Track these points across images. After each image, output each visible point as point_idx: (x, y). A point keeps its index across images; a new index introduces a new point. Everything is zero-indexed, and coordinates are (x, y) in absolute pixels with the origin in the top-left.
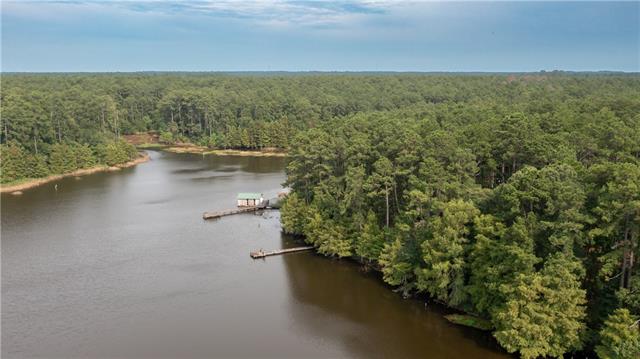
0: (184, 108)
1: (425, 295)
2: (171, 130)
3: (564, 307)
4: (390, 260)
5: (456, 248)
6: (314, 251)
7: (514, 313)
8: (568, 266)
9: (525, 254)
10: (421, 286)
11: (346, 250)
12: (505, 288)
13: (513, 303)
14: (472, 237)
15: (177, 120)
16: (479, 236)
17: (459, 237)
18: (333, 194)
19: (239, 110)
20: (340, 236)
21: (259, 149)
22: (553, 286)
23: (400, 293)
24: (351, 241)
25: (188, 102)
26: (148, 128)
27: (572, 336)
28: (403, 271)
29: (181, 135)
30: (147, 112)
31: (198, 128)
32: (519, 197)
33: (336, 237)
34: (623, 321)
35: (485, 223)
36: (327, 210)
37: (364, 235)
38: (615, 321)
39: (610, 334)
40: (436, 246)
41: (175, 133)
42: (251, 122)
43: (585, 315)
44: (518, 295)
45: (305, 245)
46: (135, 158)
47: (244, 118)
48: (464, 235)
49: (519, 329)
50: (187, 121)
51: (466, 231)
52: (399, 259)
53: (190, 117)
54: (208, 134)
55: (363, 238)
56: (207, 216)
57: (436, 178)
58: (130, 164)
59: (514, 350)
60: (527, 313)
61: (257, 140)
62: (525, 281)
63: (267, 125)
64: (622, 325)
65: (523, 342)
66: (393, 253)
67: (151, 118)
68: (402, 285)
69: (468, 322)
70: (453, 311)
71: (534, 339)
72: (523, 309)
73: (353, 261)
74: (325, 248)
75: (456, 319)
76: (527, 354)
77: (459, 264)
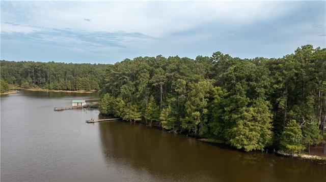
0: (36, 71)
1: (186, 132)
2: (28, 82)
3: (264, 123)
4: (165, 116)
5: (204, 103)
6: (120, 120)
7: (241, 127)
8: (264, 104)
9: (244, 98)
10: (184, 126)
11: (139, 117)
12: (235, 116)
13: (241, 122)
14: (211, 99)
15: (32, 77)
16: (215, 96)
17: (205, 98)
18: (130, 90)
19: (66, 73)
20: (136, 110)
21: (76, 90)
22: (259, 112)
23: (173, 133)
24: (140, 113)
25: (38, 67)
26: (14, 83)
27: (269, 137)
28: (173, 121)
29: (33, 84)
30: (13, 75)
31: (43, 80)
32: (235, 75)
33: (133, 110)
34: (294, 126)
35: (218, 90)
36: (127, 99)
37: (149, 108)
38: (290, 126)
39: (288, 132)
40: (193, 103)
41: (30, 83)
42: (72, 77)
43: (273, 127)
44: (242, 118)
45: (115, 118)
46: (8, 91)
47: (68, 76)
48: (207, 98)
49: (244, 135)
50: (37, 77)
51: (208, 95)
52: (171, 115)
53: (39, 75)
54: (49, 83)
55: (149, 110)
56: (57, 109)
57: (188, 74)
58: (5, 93)
59: (241, 147)
60: (248, 126)
61: (75, 86)
62: (246, 111)
63: (81, 79)
64: (294, 127)
65: (245, 142)
66: (167, 113)
67: (16, 78)
68: (172, 129)
69: (212, 140)
70: (201, 138)
71: (250, 140)
72: (245, 124)
73: (143, 122)
74: (127, 117)
75: (202, 140)
76: (249, 148)
77: (205, 111)
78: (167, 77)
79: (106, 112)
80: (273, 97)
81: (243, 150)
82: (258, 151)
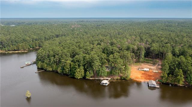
1: (65, 74)
3: (82, 72)
4: (59, 70)
5: (69, 67)
8: (82, 67)
9: (77, 67)
11: (51, 70)
12: (75, 71)
14: (71, 65)
20: (50, 67)
21: (19, 50)
22: (80, 70)
24: (52, 68)
27: (83, 75)
32: (76, 60)
35: (72, 63)
38: (87, 73)
40: (66, 67)
42: (16, 44)
43: (84, 73)
44: (77, 72)
45: (44, 70)
49: (77, 75)
52: (61, 70)
54: (5, 48)
55: (54, 67)
56: (21, 67)
61: (18, 48)
62: (77, 70)
63: (20, 44)
68: (61, 73)
69: (71, 76)
70: (69, 75)
71: (79, 76)
72: (77, 73)
73: (53, 71)
74: (48, 70)
75: (70, 76)
76: (78, 78)
77: (69, 69)
78: (59, 58)
79: (40, 68)
80: (84, 66)
81: (77, 79)
82: (81, 78)
